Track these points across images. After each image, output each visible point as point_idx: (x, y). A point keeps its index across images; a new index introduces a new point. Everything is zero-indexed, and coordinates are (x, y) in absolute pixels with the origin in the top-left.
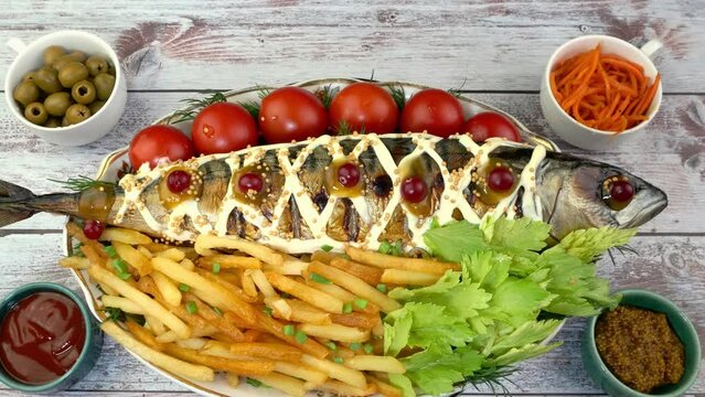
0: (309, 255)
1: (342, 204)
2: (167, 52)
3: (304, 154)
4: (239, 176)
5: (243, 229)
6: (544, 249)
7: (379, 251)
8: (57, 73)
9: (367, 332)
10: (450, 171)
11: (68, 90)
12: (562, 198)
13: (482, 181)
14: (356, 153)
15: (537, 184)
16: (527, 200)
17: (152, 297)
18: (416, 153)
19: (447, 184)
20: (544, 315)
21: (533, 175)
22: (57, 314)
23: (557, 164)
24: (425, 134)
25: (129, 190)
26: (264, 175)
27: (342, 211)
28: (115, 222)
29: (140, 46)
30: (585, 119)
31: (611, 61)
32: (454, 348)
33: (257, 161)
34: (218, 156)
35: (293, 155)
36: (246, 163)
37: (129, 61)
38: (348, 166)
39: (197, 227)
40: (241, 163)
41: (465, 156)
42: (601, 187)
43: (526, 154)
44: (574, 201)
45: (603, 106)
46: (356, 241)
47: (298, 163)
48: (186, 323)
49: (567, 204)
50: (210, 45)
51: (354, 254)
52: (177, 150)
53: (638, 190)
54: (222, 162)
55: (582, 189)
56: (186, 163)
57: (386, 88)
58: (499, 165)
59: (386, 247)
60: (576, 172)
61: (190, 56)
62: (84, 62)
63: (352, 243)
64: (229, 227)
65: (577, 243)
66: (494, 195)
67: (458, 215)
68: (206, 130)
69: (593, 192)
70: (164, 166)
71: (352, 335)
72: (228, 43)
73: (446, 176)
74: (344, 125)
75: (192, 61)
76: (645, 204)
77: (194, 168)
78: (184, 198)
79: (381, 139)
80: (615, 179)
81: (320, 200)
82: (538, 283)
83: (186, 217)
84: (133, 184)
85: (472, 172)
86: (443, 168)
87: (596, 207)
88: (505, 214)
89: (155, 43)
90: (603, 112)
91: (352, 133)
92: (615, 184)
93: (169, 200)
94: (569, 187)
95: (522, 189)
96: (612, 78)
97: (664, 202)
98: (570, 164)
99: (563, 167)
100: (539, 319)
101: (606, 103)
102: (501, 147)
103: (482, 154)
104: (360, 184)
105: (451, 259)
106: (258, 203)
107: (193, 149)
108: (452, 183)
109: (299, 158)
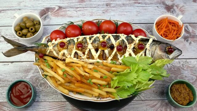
0: (94, 63)
1: (102, 51)
2: (52, 15)
3: (93, 39)
4: (77, 44)
5: (78, 57)
6: (151, 64)
7: (111, 63)
8: (26, 24)
9: (107, 82)
10: (129, 44)
11: (28, 28)
12: (156, 52)
13: (137, 47)
14: (106, 39)
15: (150, 48)
16: (147, 52)
17: (56, 73)
18: (121, 39)
19: (128, 48)
20: (150, 80)
21: (149, 46)
22: (26, 88)
23: (155, 43)
24: (123, 34)
25: (50, 46)
26: (83, 44)
27: (102, 53)
28: (47, 54)
29: (45, 14)
30: (165, 37)
31: (170, 21)
32: (128, 87)
33: (81, 40)
34: (72, 38)
35: (90, 39)
36: (79, 41)
37: (43, 18)
38: (104, 42)
39: (66, 56)
40: (78, 40)
41: (133, 40)
42: (165, 49)
43: (147, 40)
44: (159, 52)
45: (169, 33)
46: (105, 60)
47: (91, 41)
48: (64, 79)
49: (157, 53)
50: (63, 13)
51: (104, 64)
52: (62, 36)
53: (175, 50)
54: (73, 40)
55: (161, 49)
56: (64, 40)
57: (113, 22)
58: (141, 43)
59: (112, 62)
60: (160, 45)
62: (33, 22)
63: (104, 61)
64: (74, 56)
65: (159, 62)
66: (139, 50)
67: (130, 55)
68: (69, 32)
69: (163, 50)
70: (59, 41)
71: (104, 83)
72: (68, 12)
73: (128, 46)
74: (103, 31)
75: (58, 17)
76: (176, 53)
77: (66, 41)
78: (64, 49)
79: (112, 35)
80: (169, 47)
81: (97, 50)
82: (149, 72)
83: (64, 53)
84: (51, 45)
85: (134, 44)
86: (127, 44)
87: (164, 54)
88: (142, 55)
89: (49, 13)
90: (170, 35)
91: (105, 33)
92: (169, 48)
93: (60, 49)
94: (158, 49)
95: (146, 49)
96: (171, 26)
97: (181, 53)
98: (158, 43)
99: (157, 44)
100: (149, 81)
102: (141, 38)
103: (137, 40)
104: (107, 47)
105: (128, 65)
106: (81, 50)
107: (66, 36)
108: (129, 47)
109: (92, 40)
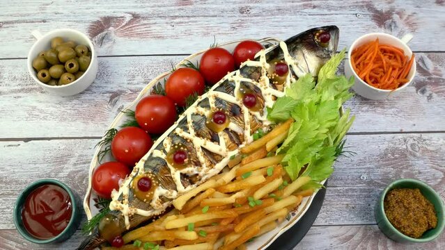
1: (225, 133)
2: (117, 34)
3: (190, 125)
8: (57, 53)
9: (281, 177)
10: (258, 82)
11: (63, 64)
13: (274, 75)
14: (213, 105)
18: (238, 85)
19: (262, 88)
22: (58, 199)
23: (293, 45)
26: (182, 148)
29: (102, 31)
30: (373, 83)
31: (385, 47)
36: (167, 150)
37: (96, 39)
40: (165, 152)
41: (258, 70)
45: (382, 74)
46: (241, 144)
47: (192, 130)
50: (143, 29)
58: (276, 63)
61: (132, 36)
62: (74, 48)
63: (240, 147)
64: (184, 185)
66: (283, 78)
72: (153, 27)
73: (259, 85)
75: (132, 38)
78: (154, 189)
83: (160, 198)
85: (267, 75)
86: (255, 83)
89: (111, 28)
90: (383, 79)
95: (290, 66)
96: (386, 57)
101: (384, 73)
103: (264, 64)
106: (190, 163)
109: (190, 128)
